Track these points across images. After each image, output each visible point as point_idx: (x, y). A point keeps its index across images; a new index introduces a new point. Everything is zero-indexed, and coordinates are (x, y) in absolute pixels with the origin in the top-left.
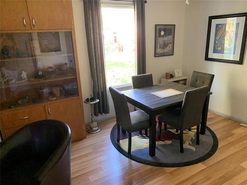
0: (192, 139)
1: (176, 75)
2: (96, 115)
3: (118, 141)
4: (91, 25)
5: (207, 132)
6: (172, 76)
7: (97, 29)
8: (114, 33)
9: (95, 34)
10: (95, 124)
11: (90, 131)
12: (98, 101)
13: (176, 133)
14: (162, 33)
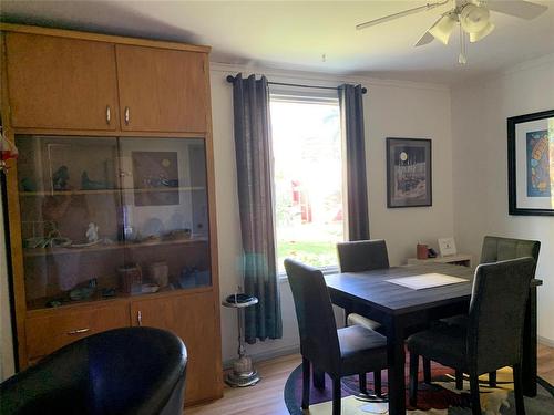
0: (503, 406)
1: (443, 251)
2: (249, 340)
3: (305, 407)
4: (248, 135)
5: (541, 390)
6: (432, 254)
7: (261, 143)
8: (295, 184)
9: (256, 152)
10: (246, 362)
11: (233, 380)
12: (256, 301)
13: (458, 392)
14: (404, 156)
